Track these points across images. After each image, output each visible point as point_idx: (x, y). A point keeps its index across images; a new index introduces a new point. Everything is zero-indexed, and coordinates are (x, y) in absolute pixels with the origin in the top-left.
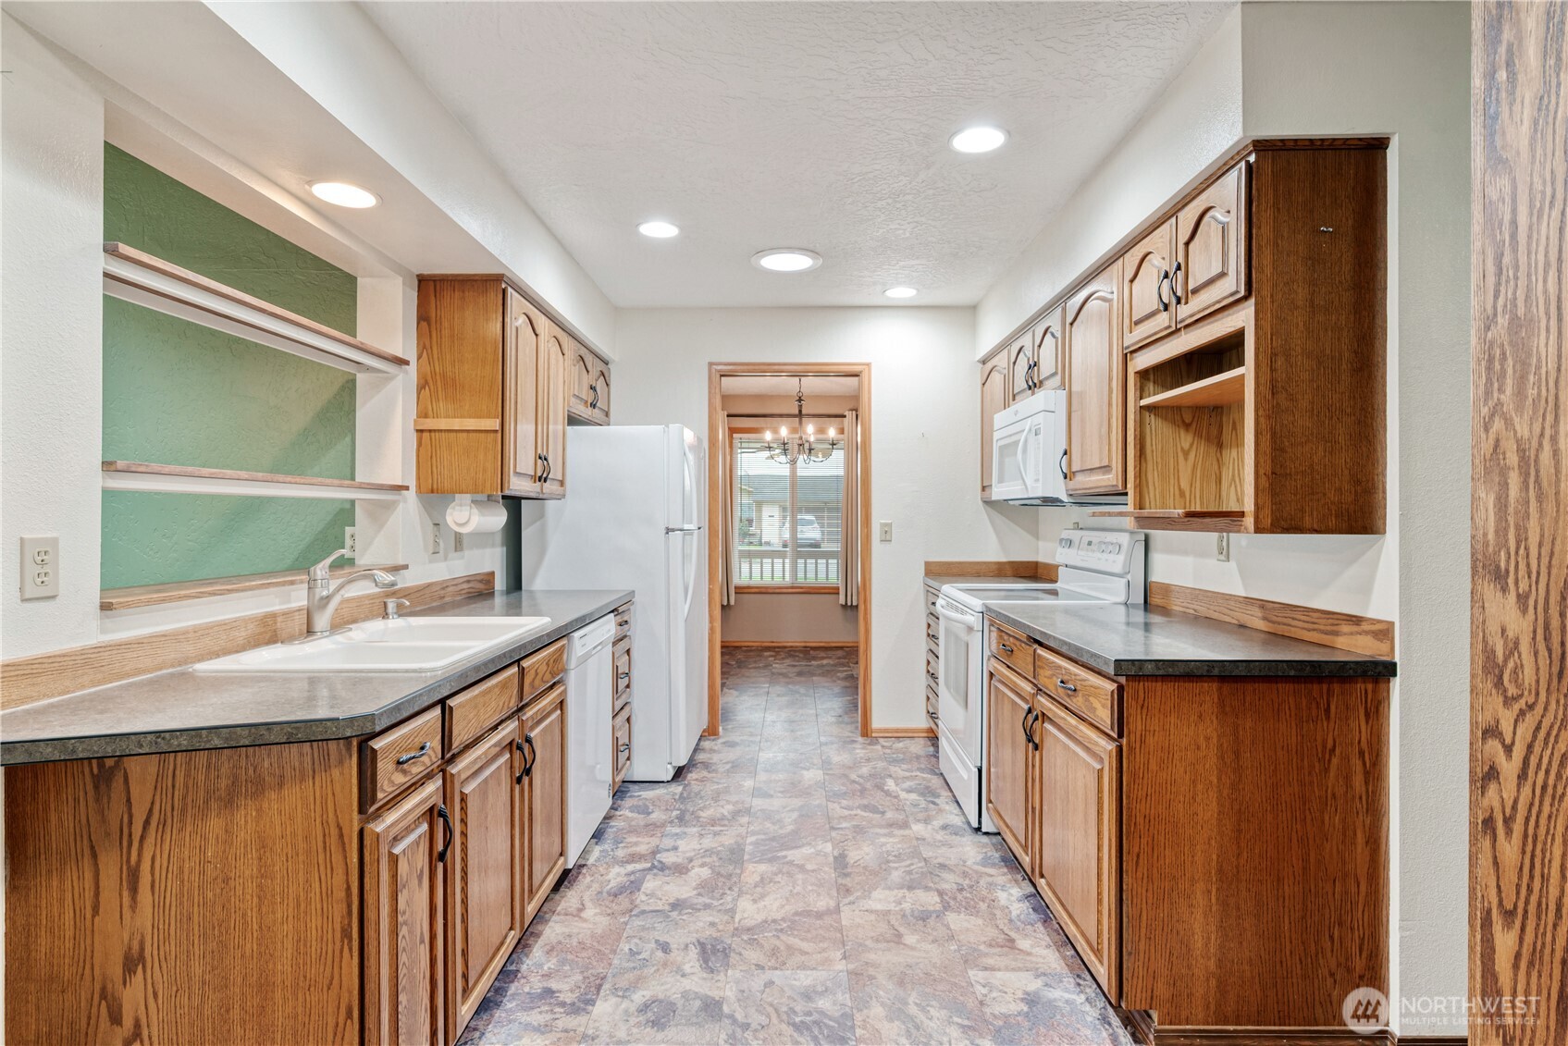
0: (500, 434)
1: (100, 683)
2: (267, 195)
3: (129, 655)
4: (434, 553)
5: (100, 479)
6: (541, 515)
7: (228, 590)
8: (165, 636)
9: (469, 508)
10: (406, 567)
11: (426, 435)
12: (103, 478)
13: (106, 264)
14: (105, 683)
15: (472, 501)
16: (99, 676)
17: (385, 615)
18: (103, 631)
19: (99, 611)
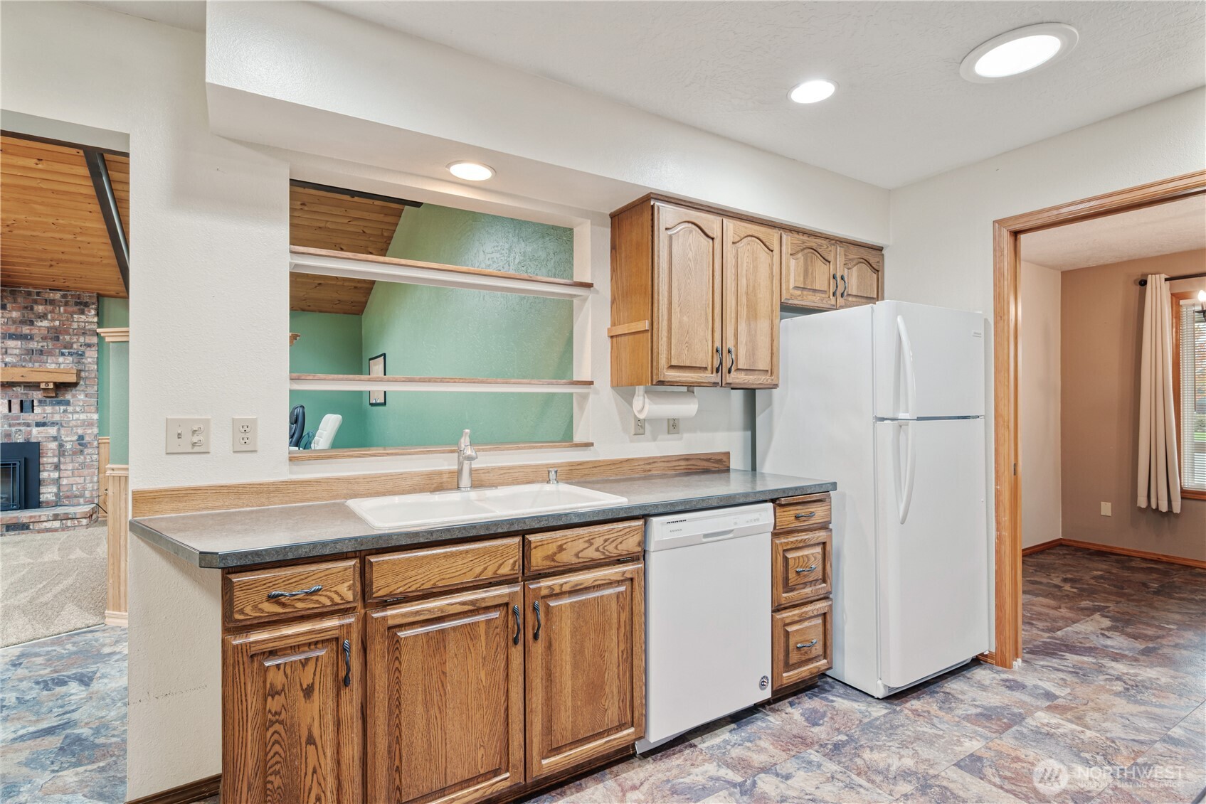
0: (650, 334)
1: (286, 502)
2: (420, 187)
3: (309, 488)
4: (635, 434)
5: (289, 385)
6: (769, 403)
7: (388, 454)
8: (339, 479)
9: (642, 398)
10: (592, 445)
11: (615, 339)
12: (290, 383)
13: (292, 259)
14: (291, 503)
15: (646, 392)
16: (287, 499)
17: (548, 482)
18: (291, 473)
19: (288, 461)
